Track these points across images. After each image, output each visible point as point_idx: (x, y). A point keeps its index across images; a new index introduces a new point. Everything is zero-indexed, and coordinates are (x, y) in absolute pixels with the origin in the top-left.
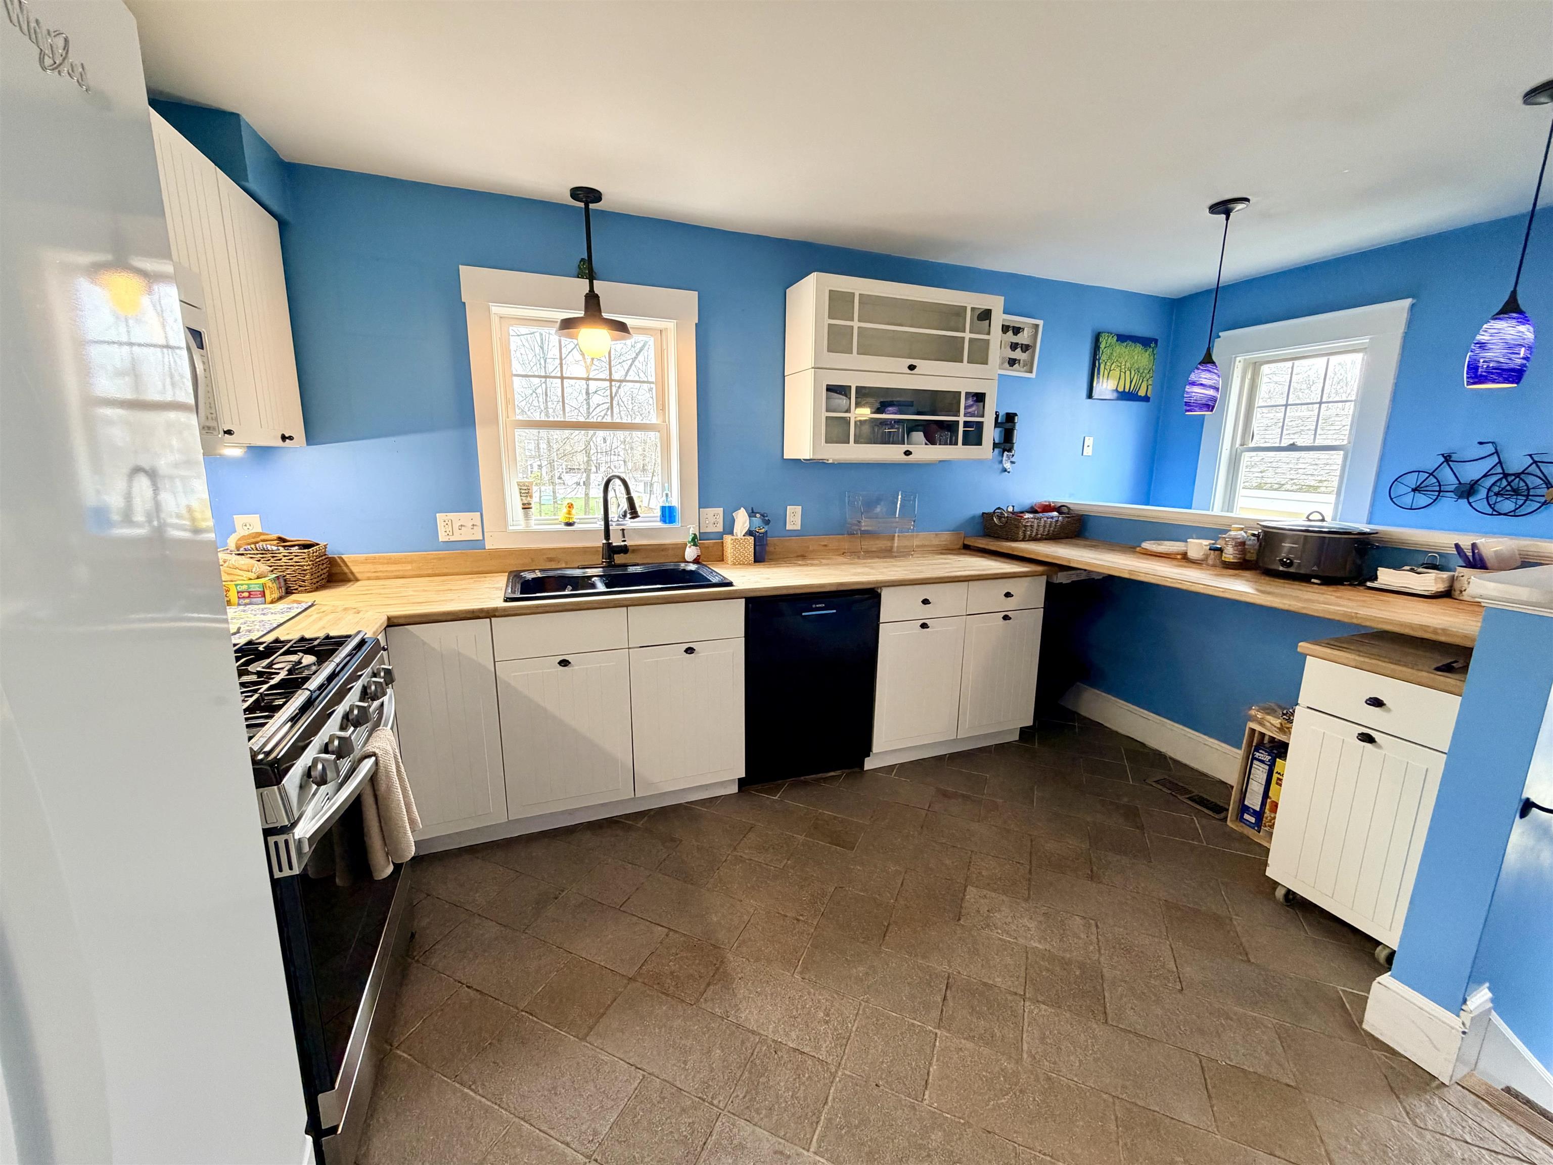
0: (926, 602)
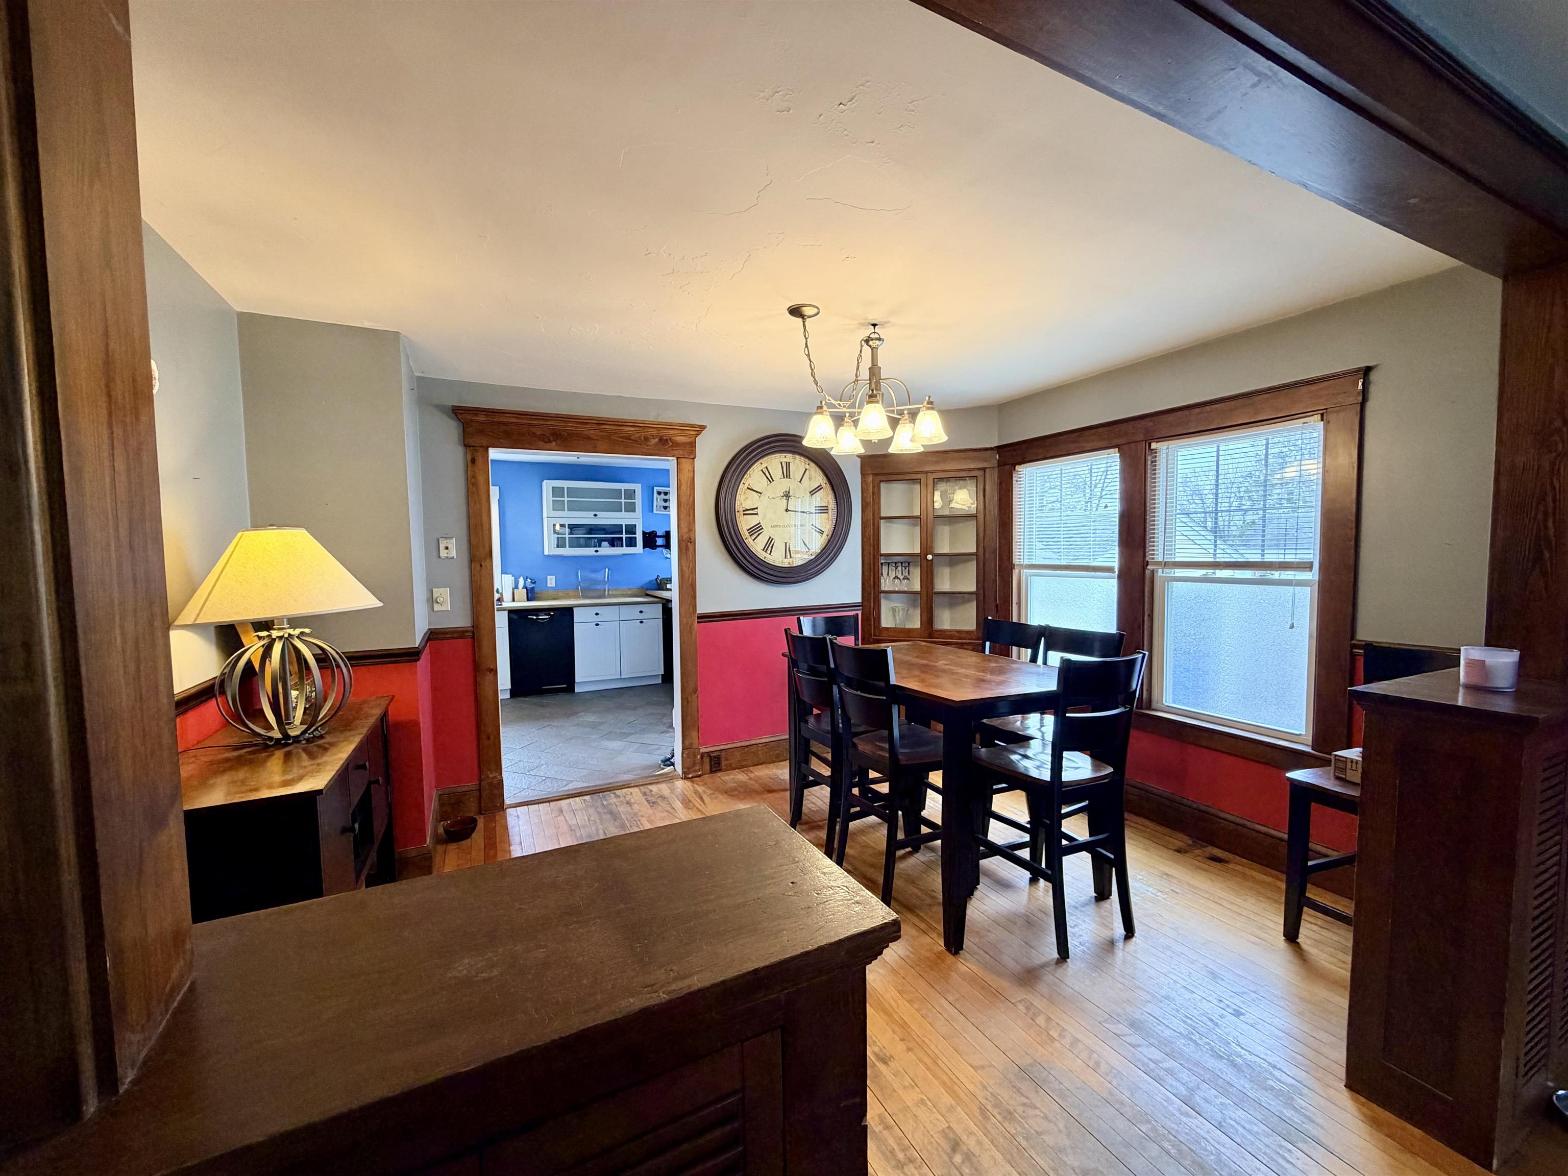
0: (597, 614)
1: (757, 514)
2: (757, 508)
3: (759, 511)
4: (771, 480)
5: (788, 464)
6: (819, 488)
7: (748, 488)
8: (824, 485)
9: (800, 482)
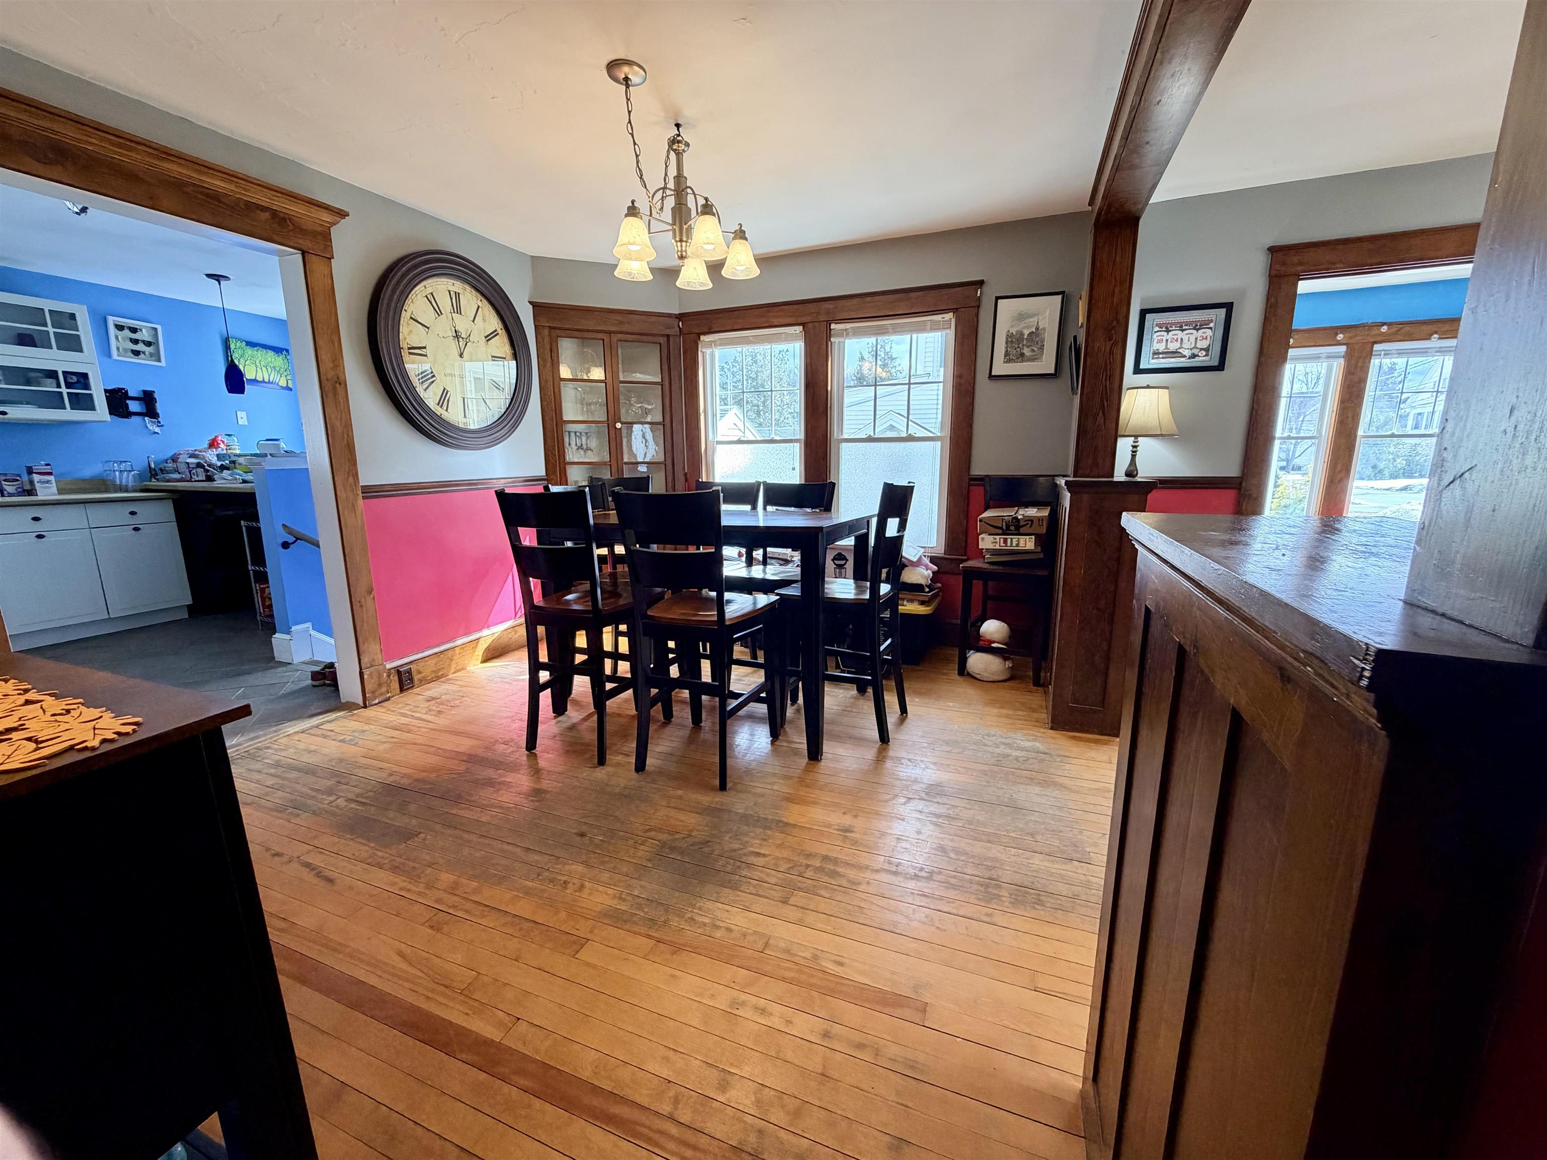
0: (36, 519)
1: (426, 356)
2: (425, 348)
3: (428, 351)
4: (439, 313)
5: (457, 295)
6: (494, 334)
7: (411, 318)
8: (499, 331)
9: (473, 321)
